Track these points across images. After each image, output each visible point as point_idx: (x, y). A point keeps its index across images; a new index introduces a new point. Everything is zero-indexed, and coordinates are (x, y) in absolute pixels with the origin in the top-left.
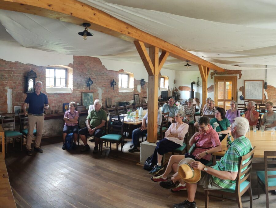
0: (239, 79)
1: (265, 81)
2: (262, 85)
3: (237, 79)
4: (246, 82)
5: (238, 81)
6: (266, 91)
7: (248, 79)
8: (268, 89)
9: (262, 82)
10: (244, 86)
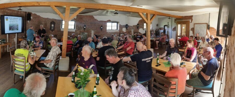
0: (191, 23)
1: (208, 24)
2: (206, 27)
3: (189, 23)
4: (195, 25)
5: (190, 24)
6: (209, 31)
7: (197, 22)
8: (210, 29)
9: (206, 24)
10: (193, 27)
